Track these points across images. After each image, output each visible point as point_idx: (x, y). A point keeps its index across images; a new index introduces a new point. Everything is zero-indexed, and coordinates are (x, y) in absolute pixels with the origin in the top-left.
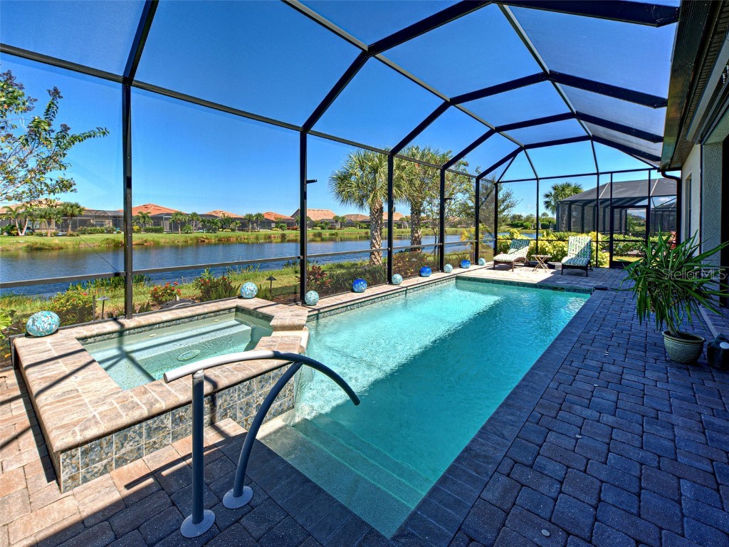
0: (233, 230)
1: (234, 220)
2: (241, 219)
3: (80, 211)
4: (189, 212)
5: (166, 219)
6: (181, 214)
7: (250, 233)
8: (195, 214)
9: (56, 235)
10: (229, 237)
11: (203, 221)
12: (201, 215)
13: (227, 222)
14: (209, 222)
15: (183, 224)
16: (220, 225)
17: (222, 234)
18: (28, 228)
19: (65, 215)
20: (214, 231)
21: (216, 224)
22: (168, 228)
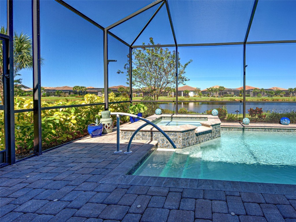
0: (281, 96)
1: (282, 91)
2: (286, 91)
3: (224, 89)
4: (260, 88)
5: (251, 91)
6: (256, 89)
7: (290, 98)
8: (262, 89)
9: (218, 97)
10: (278, 99)
11: (266, 92)
12: (265, 89)
13: (278, 92)
14: (269, 92)
15: (258, 93)
16: (274, 94)
17: (275, 98)
18: (212, 95)
19: (220, 90)
20: (272, 96)
21: (272, 93)
22: (252, 95)
